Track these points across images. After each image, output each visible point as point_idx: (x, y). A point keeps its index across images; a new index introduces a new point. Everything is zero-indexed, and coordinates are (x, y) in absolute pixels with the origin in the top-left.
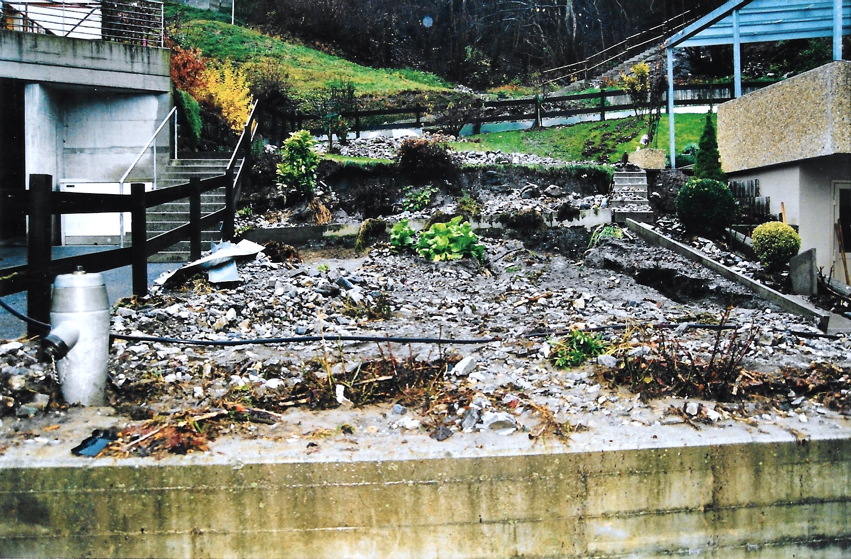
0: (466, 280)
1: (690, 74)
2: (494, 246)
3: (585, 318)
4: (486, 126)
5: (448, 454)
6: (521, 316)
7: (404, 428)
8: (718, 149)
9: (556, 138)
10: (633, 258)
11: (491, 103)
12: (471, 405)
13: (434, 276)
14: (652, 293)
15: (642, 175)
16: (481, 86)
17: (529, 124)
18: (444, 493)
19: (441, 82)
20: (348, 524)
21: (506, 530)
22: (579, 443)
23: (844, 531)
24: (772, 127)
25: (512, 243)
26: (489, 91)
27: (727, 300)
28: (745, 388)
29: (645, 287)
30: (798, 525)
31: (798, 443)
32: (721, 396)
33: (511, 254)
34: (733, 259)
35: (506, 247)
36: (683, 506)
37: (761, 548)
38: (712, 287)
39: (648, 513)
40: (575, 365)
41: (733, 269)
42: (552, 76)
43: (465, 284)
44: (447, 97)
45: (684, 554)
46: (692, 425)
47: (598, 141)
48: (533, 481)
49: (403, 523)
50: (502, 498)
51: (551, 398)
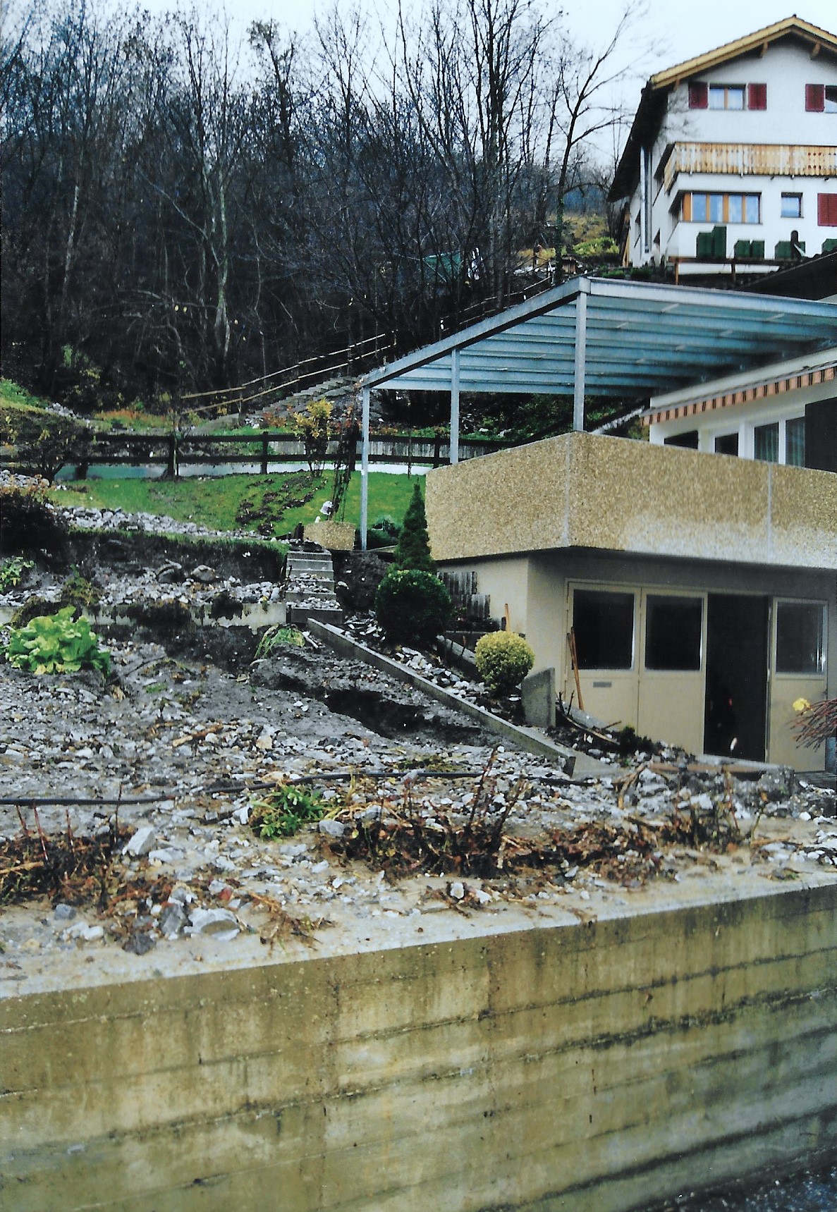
0: (90, 704)
1: (381, 420)
2: (121, 652)
3: (278, 763)
4: (94, 469)
5: (157, 973)
6: (187, 761)
7: (80, 941)
8: (427, 530)
9: (199, 495)
10: (321, 675)
11: (102, 436)
12: (171, 900)
13: (41, 698)
14: (354, 725)
15: (325, 557)
16: (85, 407)
17: (159, 470)
18: (151, 1027)
19: (24, 395)
20: (10, 1089)
21: (235, 1072)
22: (329, 945)
23: (630, 1026)
24: (496, 505)
25: (149, 648)
26: (97, 416)
27: (451, 734)
28: (513, 860)
29: (343, 717)
30: (582, 1025)
31: (584, 926)
32: (485, 870)
33: (150, 665)
34: (449, 678)
35: (140, 654)
36: (455, 1016)
37: (541, 1059)
38: (428, 717)
39: (412, 1028)
40: (288, 834)
41: (450, 691)
42: (191, 403)
43: (92, 712)
44: (35, 420)
45: (454, 1076)
46: (461, 912)
47: (258, 503)
48: (270, 1000)
49: (92, 1077)
50: (229, 1028)
51: (270, 885)
